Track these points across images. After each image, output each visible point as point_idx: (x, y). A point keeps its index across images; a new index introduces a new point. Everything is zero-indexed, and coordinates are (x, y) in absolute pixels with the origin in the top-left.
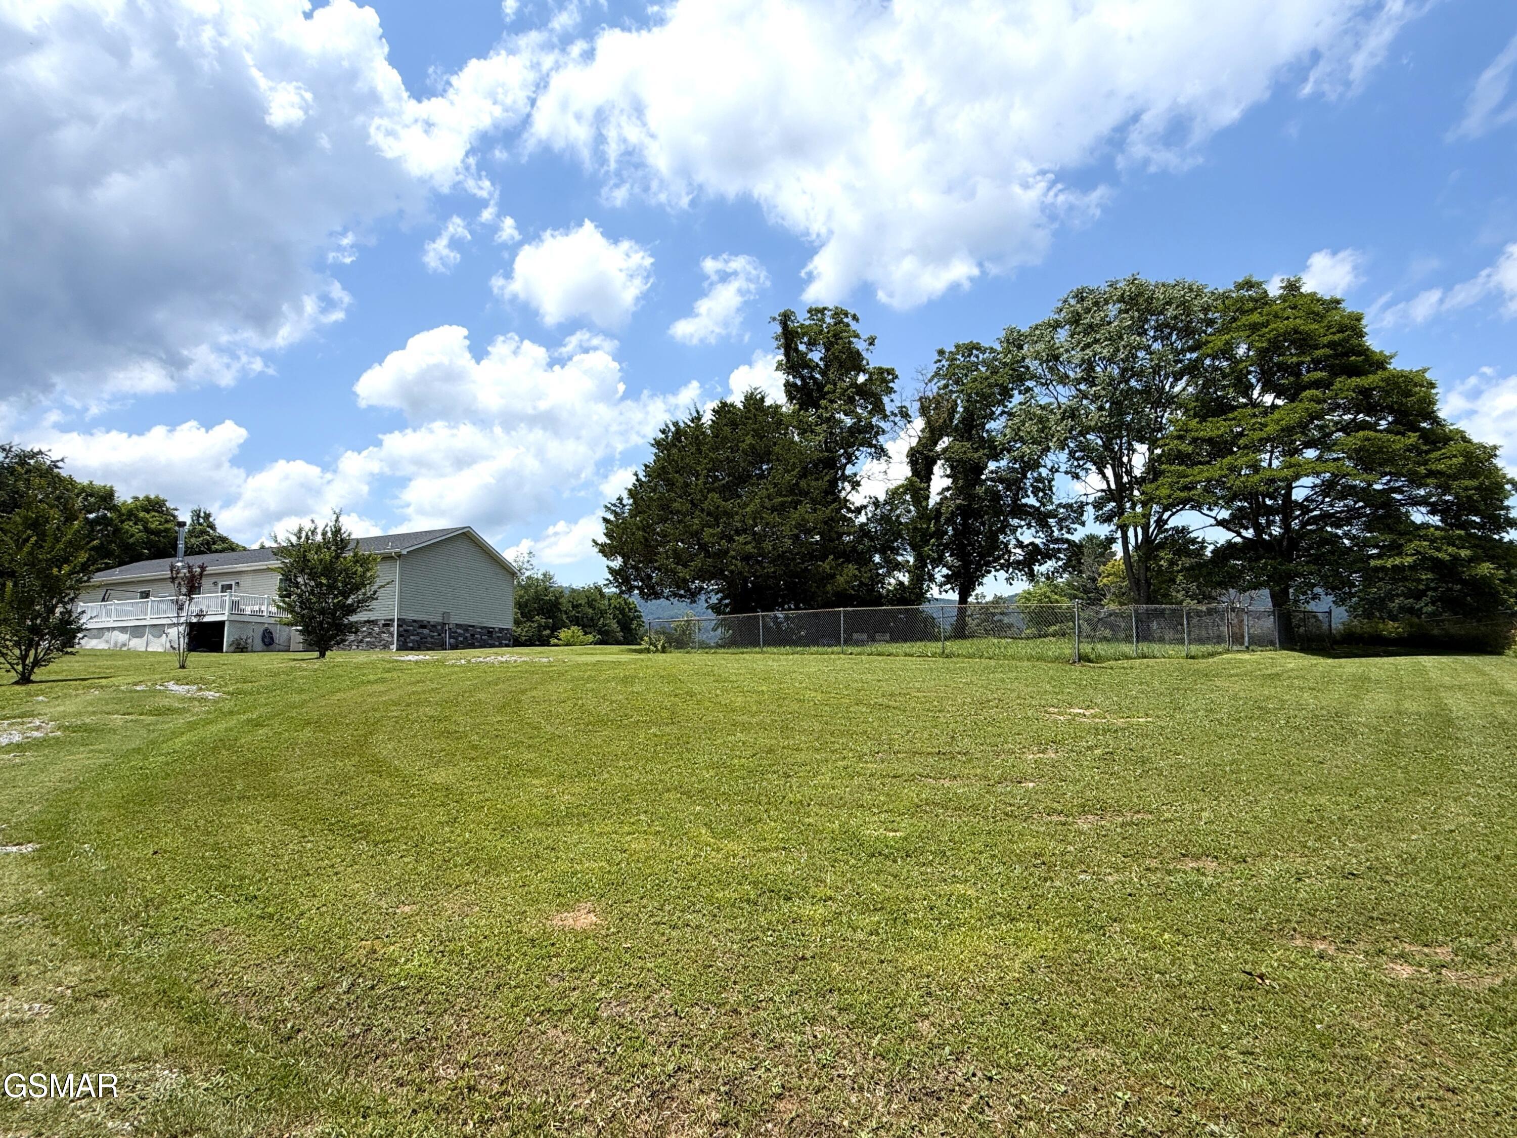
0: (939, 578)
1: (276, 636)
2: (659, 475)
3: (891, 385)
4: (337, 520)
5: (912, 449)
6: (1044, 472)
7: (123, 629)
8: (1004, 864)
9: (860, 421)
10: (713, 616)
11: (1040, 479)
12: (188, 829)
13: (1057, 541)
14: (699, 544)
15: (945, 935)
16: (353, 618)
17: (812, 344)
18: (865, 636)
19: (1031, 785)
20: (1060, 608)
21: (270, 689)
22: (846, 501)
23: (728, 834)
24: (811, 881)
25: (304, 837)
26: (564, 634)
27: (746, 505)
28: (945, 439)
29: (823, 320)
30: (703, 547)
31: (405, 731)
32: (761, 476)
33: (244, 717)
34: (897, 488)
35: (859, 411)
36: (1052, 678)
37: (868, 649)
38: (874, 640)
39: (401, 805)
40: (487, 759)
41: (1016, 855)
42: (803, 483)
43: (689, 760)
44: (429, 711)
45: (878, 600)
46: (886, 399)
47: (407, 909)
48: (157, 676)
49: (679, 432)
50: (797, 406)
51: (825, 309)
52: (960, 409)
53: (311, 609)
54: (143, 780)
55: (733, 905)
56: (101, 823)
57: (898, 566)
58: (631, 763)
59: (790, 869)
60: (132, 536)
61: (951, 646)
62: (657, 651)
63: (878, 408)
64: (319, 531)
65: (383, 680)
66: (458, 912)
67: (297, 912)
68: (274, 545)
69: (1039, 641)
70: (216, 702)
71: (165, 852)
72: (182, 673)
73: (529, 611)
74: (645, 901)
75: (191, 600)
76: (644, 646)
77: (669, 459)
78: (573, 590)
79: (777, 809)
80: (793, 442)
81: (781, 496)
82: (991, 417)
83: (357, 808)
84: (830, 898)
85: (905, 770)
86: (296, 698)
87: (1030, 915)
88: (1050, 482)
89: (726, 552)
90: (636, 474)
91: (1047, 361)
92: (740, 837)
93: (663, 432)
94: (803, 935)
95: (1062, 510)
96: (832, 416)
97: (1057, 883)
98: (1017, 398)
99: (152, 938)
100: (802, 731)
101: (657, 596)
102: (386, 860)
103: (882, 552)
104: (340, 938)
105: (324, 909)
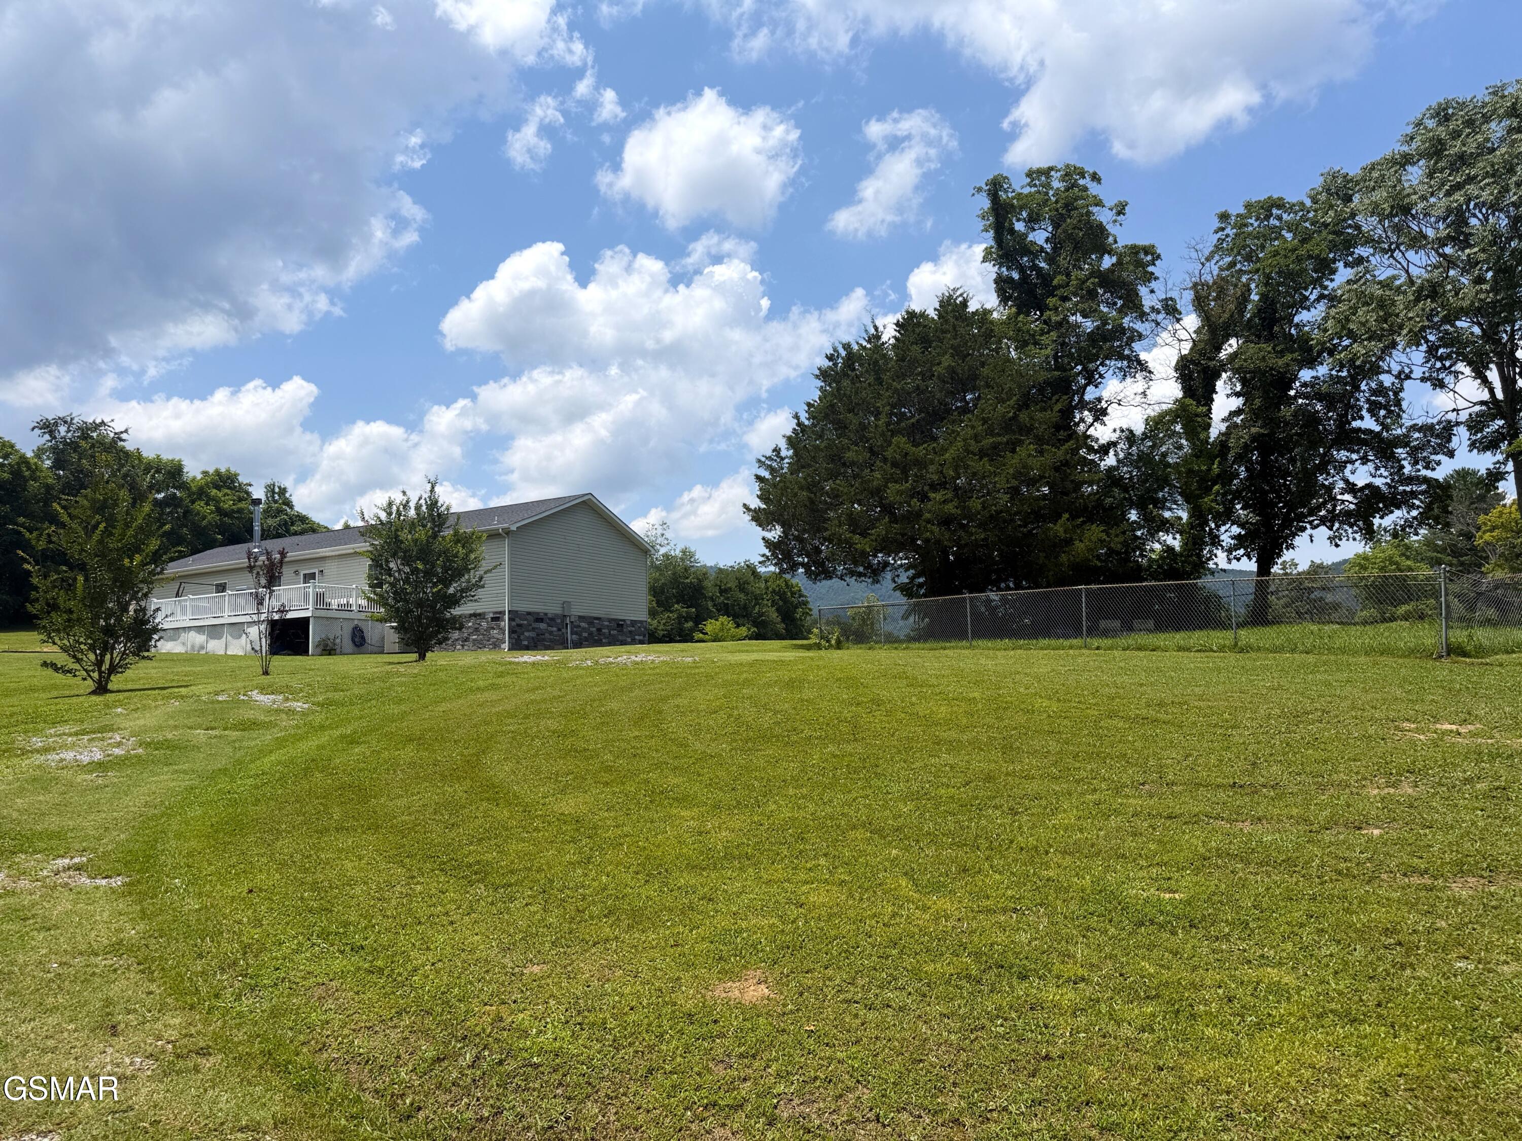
0: (1226, 539)
1: (368, 635)
2: (826, 416)
3: (1150, 269)
4: (432, 490)
5: (1183, 358)
6: (1387, 380)
7: (200, 629)
8: (1339, 942)
9: (1105, 323)
10: (904, 600)
11: (1381, 390)
12: (283, 864)
13: (1410, 480)
14: (882, 505)
15: (1251, 1037)
16: (457, 611)
17: (1033, 220)
18: (1117, 624)
19: (1376, 832)
20: (1415, 578)
21: (365, 699)
22: (1087, 437)
23: (937, 888)
24: (1055, 955)
25: (413, 877)
26: (711, 626)
27: (945, 450)
28: (1233, 341)
29: (1048, 185)
30: (888, 509)
31: (524, 749)
32: (965, 410)
33: (337, 733)
34: (1163, 415)
35: (1104, 309)
36: (1405, 680)
37: (1122, 641)
38: (1131, 629)
39: (523, 840)
40: (623, 784)
41: (1357, 931)
42: (1023, 417)
43: (879, 788)
44: (552, 724)
45: (1137, 573)
46: (1143, 291)
47: (536, 969)
48: (239, 685)
49: (851, 357)
50: (1014, 310)
51: (1051, 169)
52: (1255, 297)
53: (406, 601)
54: (232, 806)
55: (948, 982)
56: (190, 855)
57: (1165, 526)
58: (804, 791)
59: (1024, 937)
60: (204, 518)
61: (1246, 636)
62: (830, 646)
63: (1132, 304)
64: (412, 505)
65: (494, 687)
66: (597, 975)
67: (410, 968)
68: (360, 524)
69: (1382, 627)
70: (304, 714)
71: (261, 890)
72: (265, 680)
73: (667, 598)
74: (830, 972)
75: (272, 592)
76: (814, 640)
77: (838, 393)
78: (721, 571)
79: (1003, 857)
80: (1009, 360)
81: (992, 434)
82: (1303, 303)
83: (471, 843)
84: (1083, 979)
85: (1185, 809)
86: (395, 710)
87: (1380, 1016)
88: (1396, 394)
89: (919, 515)
90: (796, 417)
91: (1391, 215)
92: (953, 892)
93: (830, 358)
94: (1046, 1027)
95: (1417, 435)
96: (1065, 319)
97: (1422, 973)
98: (1343, 274)
99: (253, 990)
100: (1034, 753)
101: (828, 575)
102: (508, 909)
103: (1141, 506)
104: (460, 1001)
105: (440, 965)
